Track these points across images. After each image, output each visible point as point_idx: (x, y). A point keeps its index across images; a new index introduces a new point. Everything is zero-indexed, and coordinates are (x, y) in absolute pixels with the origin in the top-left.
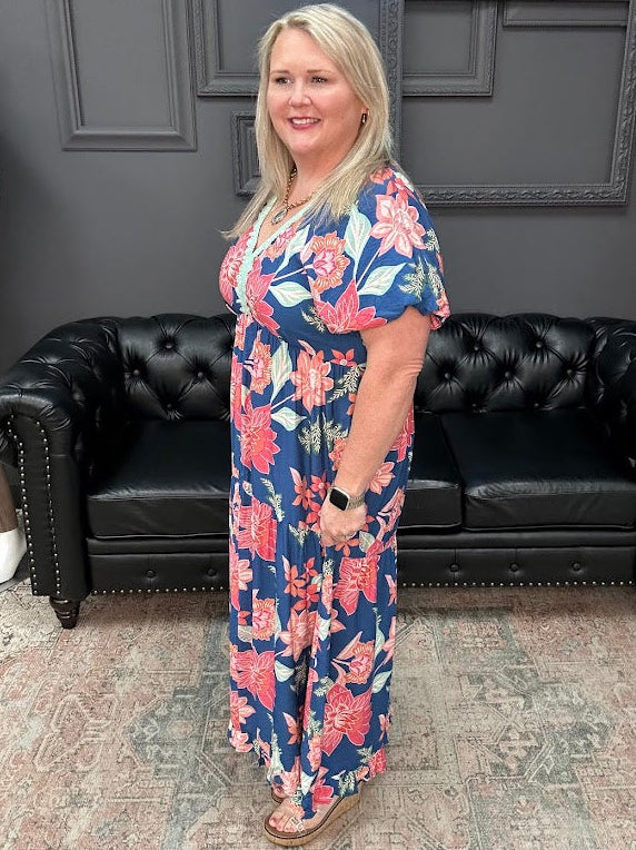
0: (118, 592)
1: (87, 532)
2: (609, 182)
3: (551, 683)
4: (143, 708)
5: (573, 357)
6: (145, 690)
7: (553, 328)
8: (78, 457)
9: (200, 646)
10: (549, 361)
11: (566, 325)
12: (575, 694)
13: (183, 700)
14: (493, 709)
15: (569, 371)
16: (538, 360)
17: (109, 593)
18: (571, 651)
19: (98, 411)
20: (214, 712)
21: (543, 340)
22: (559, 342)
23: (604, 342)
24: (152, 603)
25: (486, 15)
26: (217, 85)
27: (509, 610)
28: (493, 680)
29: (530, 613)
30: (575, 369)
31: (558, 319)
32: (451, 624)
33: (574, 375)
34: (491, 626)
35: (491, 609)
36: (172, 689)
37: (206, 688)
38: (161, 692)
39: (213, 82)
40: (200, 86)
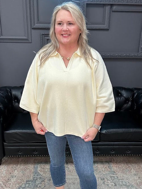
0: (12, 156)
1: (4, 141)
3: (121, 180)
4: (19, 185)
5: (128, 98)
6: (19, 181)
7: (124, 90)
8: (1, 122)
9: (33, 170)
10: (122, 99)
12: (127, 182)
13: (29, 183)
14: (106, 186)
15: (127, 102)
16: (119, 99)
17: (9, 156)
18: (126, 172)
19: (6, 110)
20: (37, 186)
21: (121, 94)
22: (125, 94)
23: (136, 94)
24: (20, 159)
25: (108, 8)
26: (37, 25)
27: (111, 162)
28: (107, 179)
29: (116, 162)
30: (129, 101)
31: (125, 88)
32: (96, 165)
33: (128, 102)
34: (106, 165)
35: (106, 161)
36: (26, 181)
37: (34, 180)
38: (23, 181)
39: (36, 25)
40: (33, 26)
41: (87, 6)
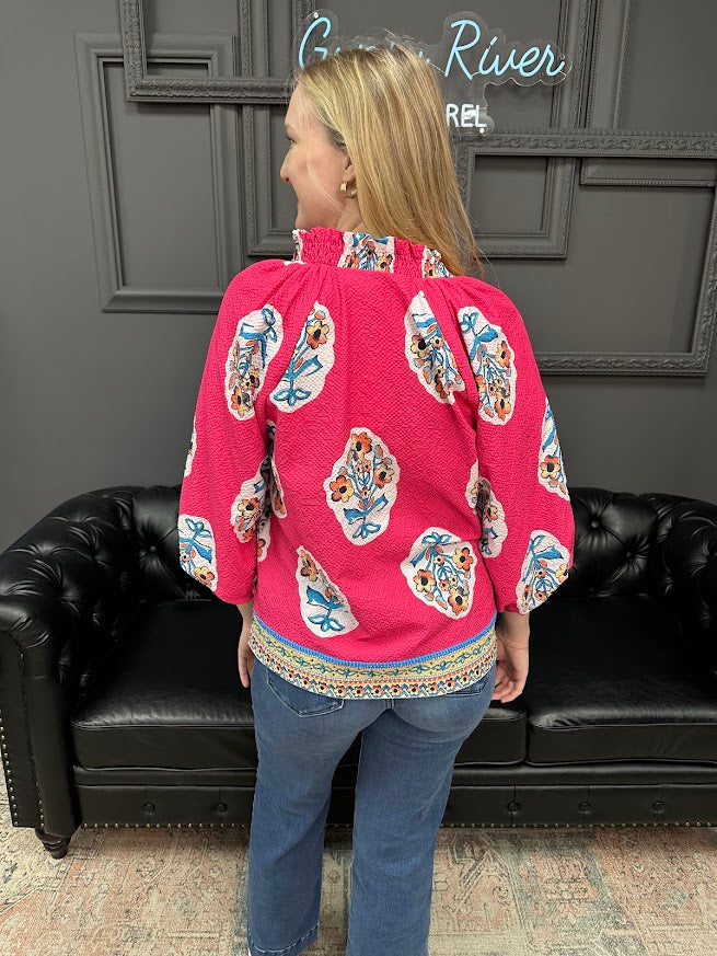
2: (690, 351)
7: (611, 506)
10: (607, 543)
11: (624, 501)
15: (628, 555)
16: (596, 540)
18: (676, 906)
21: (599, 519)
22: (618, 522)
23: (669, 524)
25: (562, 173)
30: (636, 552)
31: (616, 495)
33: (634, 558)
39: (264, 241)
40: (250, 244)
41: (477, 167)
